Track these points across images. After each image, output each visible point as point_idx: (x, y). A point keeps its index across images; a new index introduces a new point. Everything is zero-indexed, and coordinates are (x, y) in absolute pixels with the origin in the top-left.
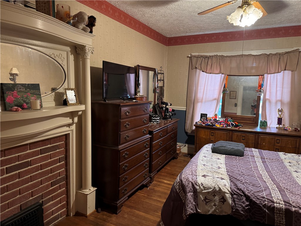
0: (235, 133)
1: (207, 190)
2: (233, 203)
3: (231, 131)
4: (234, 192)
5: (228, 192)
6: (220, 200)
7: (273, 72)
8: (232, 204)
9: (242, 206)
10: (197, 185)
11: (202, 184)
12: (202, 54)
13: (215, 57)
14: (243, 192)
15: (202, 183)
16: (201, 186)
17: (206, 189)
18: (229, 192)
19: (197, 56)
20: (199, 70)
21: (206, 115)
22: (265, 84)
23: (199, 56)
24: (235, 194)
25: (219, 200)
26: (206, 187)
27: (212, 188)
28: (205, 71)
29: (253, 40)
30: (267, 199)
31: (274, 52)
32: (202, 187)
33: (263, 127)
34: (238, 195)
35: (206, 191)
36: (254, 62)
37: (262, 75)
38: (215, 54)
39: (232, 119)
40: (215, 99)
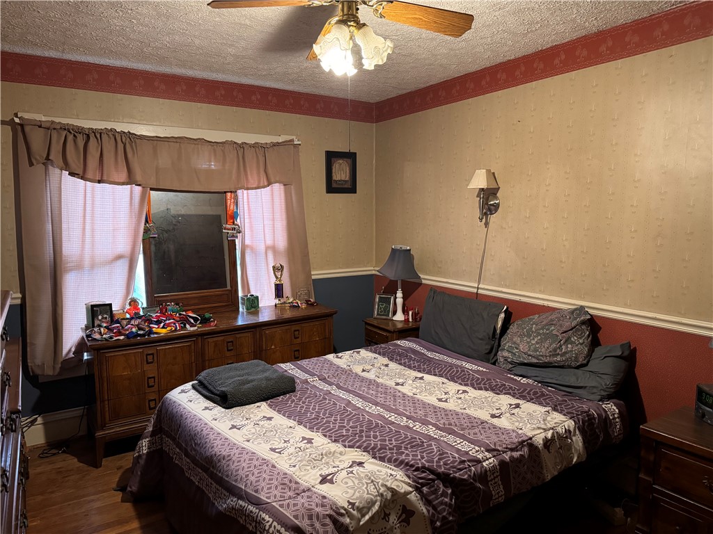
0: (209, 340)
1: (368, 513)
2: (428, 508)
3: (200, 338)
4: (420, 481)
5: (411, 489)
6: (400, 520)
7: (254, 186)
8: (428, 511)
9: (446, 504)
10: (342, 515)
11: (353, 504)
12: (65, 121)
13: (110, 133)
14: (432, 471)
15: (348, 501)
16: (351, 510)
17: (365, 510)
18: (410, 486)
19: (48, 125)
20: (57, 171)
21: (108, 307)
22: (240, 211)
23: (53, 126)
24: (423, 485)
25: (398, 520)
26: (363, 508)
27: (376, 501)
28: (81, 173)
29: (199, 105)
30: (469, 461)
31: (251, 138)
32: (355, 512)
33: (253, 309)
34: (429, 483)
35: (367, 517)
36: (213, 159)
37: (231, 192)
38: (109, 125)
39: (177, 304)
40: (119, 257)
